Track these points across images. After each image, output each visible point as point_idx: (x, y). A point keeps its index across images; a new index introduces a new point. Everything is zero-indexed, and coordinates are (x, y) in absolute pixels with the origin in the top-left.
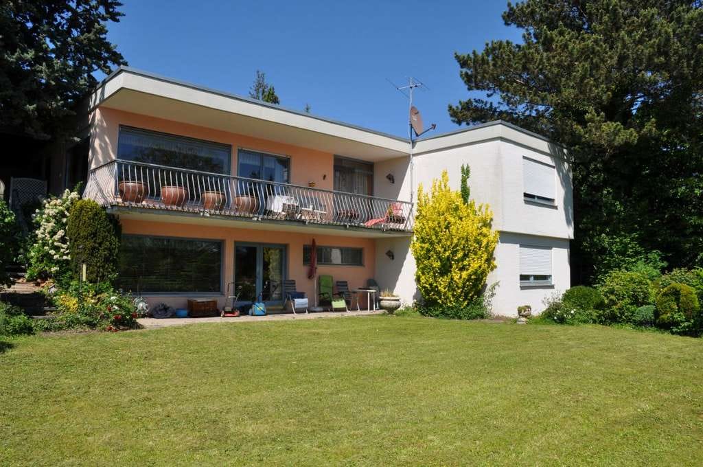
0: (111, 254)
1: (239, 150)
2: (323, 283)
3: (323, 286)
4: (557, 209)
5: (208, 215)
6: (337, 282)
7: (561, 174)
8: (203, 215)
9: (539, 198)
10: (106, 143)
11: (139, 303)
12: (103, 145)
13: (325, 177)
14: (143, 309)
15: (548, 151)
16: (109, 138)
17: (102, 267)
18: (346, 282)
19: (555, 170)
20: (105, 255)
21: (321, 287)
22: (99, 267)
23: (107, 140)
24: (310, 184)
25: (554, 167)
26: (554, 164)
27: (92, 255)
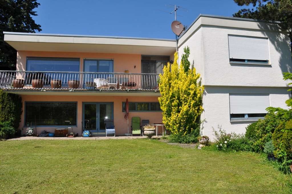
0: (11, 110)
1: (84, 60)
2: (134, 121)
3: (134, 122)
4: (271, 67)
5: (45, 90)
6: (143, 120)
7: (276, 43)
8: (43, 91)
9: (249, 60)
10: (21, 65)
11: (29, 130)
12: (20, 66)
13: (135, 67)
14: (31, 133)
15: (258, 28)
16: (22, 63)
17: (7, 115)
18: (148, 120)
19: (268, 40)
20: (8, 110)
21: (133, 123)
22: (6, 115)
23: (21, 64)
24: (126, 71)
25: (267, 39)
26: (267, 37)
27: (2, 110)
